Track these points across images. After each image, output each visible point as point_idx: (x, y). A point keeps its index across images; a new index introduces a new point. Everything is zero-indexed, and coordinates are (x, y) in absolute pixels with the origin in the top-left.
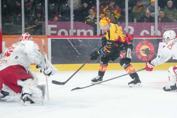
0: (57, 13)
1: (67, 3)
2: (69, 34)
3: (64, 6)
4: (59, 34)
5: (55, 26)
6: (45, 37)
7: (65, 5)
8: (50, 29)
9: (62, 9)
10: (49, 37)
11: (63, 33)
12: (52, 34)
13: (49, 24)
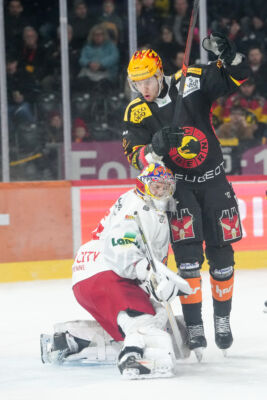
0: (97, 118)
1: (123, 91)
2: (129, 173)
3: (115, 99)
4: (103, 174)
5: (91, 154)
6: (64, 186)
7: (117, 96)
8: (78, 163)
9: (110, 107)
10: (74, 183)
11: (113, 173)
12: (83, 177)
13: (75, 148)
